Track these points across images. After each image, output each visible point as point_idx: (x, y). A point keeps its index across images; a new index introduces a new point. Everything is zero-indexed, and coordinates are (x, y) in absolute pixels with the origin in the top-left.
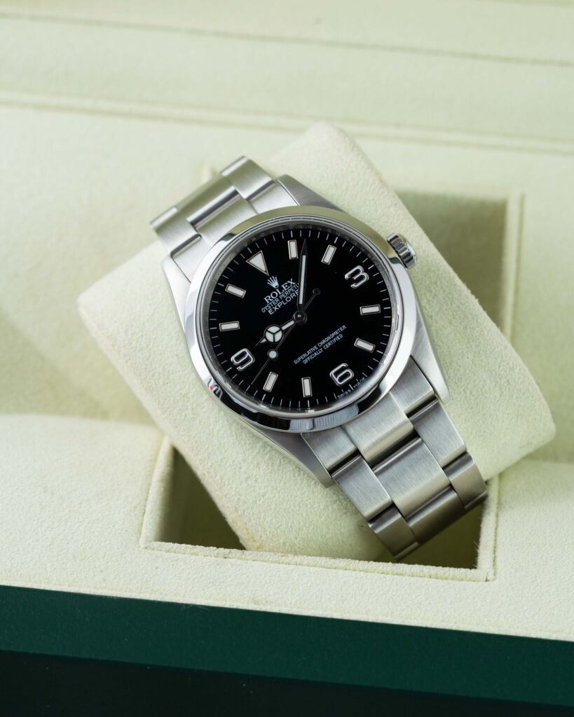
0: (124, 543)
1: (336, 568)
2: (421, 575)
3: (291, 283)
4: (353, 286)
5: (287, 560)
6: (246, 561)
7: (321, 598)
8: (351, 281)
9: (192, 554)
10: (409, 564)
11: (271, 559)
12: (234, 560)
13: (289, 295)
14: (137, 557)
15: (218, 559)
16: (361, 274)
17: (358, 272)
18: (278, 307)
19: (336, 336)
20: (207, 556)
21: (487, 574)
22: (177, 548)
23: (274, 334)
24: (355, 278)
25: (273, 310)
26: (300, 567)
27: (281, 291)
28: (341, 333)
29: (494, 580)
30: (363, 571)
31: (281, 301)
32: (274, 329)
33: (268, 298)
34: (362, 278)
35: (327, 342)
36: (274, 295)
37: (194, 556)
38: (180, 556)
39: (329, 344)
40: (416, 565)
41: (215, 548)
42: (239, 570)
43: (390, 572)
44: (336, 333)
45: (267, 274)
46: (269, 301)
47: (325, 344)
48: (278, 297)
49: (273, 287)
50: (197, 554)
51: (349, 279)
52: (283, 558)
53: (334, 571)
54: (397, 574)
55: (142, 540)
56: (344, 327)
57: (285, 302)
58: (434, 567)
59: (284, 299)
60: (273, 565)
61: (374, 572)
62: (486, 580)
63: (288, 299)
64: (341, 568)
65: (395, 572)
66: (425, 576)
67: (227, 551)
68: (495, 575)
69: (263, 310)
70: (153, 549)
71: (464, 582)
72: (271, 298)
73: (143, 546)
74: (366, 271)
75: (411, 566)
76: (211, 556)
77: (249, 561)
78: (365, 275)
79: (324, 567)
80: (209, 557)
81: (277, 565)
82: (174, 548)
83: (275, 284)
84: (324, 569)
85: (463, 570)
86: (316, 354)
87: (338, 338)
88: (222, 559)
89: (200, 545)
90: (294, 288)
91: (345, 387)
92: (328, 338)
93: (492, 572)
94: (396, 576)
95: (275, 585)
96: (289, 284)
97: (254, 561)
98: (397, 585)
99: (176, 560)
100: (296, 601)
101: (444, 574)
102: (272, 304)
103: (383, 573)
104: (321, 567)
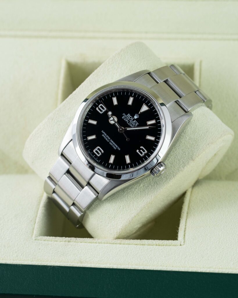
0: (26, 238)
1: (116, 244)
2: (152, 244)
5: (95, 242)
6: (78, 243)
9: (55, 241)
10: (147, 239)
11: (88, 241)
12: (73, 243)
13: (131, 124)
15: (66, 242)
19: (115, 146)
21: (181, 242)
22: (48, 239)
26: (101, 244)
27: (133, 120)
29: (184, 245)
30: (127, 244)
37: (55, 242)
38: (50, 242)
40: (150, 240)
41: (65, 238)
42: (74, 247)
43: (139, 244)
48: (130, 119)
50: (57, 241)
52: (94, 240)
53: (115, 245)
54: (142, 245)
55: (34, 236)
57: (128, 123)
58: (158, 240)
59: (129, 122)
60: (89, 244)
61: (132, 244)
62: (181, 245)
65: (141, 244)
66: (154, 245)
67: (70, 238)
70: (38, 240)
71: (171, 247)
73: (34, 239)
75: (148, 240)
76: (63, 242)
77: (79, 243)
79: (111, 243)
80: (62, 242)
81: (90, 244)
82: (47, 239)
84: (111, 244)
88: (67, 243)
89: (58, 237)
93: (183, 241)
94: (142, 246)
95: (89, 254)
97: (81, 242)
98: (142, 250)
99: (48, 245)
100: (98, 260)
101: (162, 243)
102: (127, 117)
103: (136, 245)
104: (109, 243)
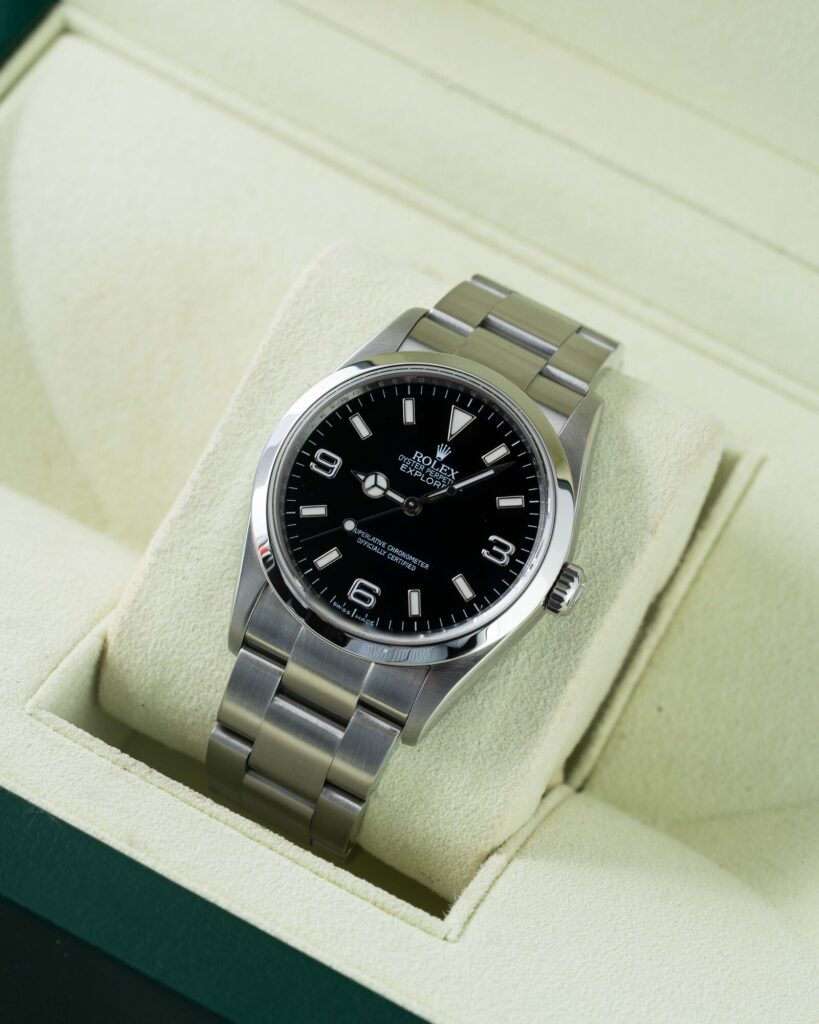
0: (6, 696)
1: (258, 841)
2: (364, 896)
3: (453, 474)
4: (484, 552)
5: (201, 805)
6: (147, 784)
7: (218, 871)
8: (489, 546)
9: (85, 747)
10: (356, 875)
11: (182, 795)
12: (135, 776)
13: (435, 479)
14: (12, 721)
15: (115, 766)
16: (505, 554)
17: (505, 548)
18: (414, 473)
19: (410, 562)
20: (103, 757)
21: (450, 930)
22: (70, 731)
23: (375, 485)
24: (495, 548)
25: (408, 469)
27: (436, 467)
28: (418, 567)
29: (456, 942)
30: (292, 859)
31: (423, 472)
32: (382, 481)
33: (419, 455)
34: (500, 557)
35: (397, 555)
36: (427, 461)
37: (85, 751)
38: (69, 743)
39: (397, 559)
40: (364, 881)
41: (119, 751)
42: (133, 792)
43: (326, 876)
44: (415, 560)
45: (449, 439)
46: (417, 459)
47: (393, 554)
48: (426, 467)
49: (435, 454)
50: (91, 749)
51: (491, 542)
52: (198, 800)
53: (254, 843)
54: (334, 882)
55: (32, 702)
56: (427, 566)
57: (425, 478)
58: (386, 893)
59: (427, 475)
60: (180, 804)
61: (305, 867)
62: (445, 939)
63: (430, 481)
64: (266, 844)
65: (332, 879)
66: (368, 900)
67: (133, 760)
68: (459, 936)
69: (402, 457)
70: (40, 720)
71: (414, 929)
72: (421, 459)
73: (28, 710)
74: (512, 557)
75: (357, 879)
76: (108, 760)
77: (152, 786)
78: (506, 561)
79: (244, 834)
80: (104, 760)
81: (185, 806)
82: (67, 730)
83: (441, 455)
85: (420, 913)
86: (375, 549)
87: (409, 566)
88: (119, 769)
89: (101, 739)
90: (447, 481)
91: (351, 605)
92: (403, 554)
93: (457, 930)
94: (331, 884)
96: (449, 472)
97: (160, 788)
98: (325, 896)
99: (61, 746)
101: (394, 907)
102: (415, 464)
103: (316, 873)
104: (240, 831)
